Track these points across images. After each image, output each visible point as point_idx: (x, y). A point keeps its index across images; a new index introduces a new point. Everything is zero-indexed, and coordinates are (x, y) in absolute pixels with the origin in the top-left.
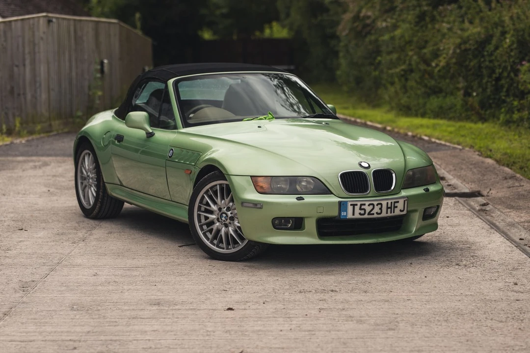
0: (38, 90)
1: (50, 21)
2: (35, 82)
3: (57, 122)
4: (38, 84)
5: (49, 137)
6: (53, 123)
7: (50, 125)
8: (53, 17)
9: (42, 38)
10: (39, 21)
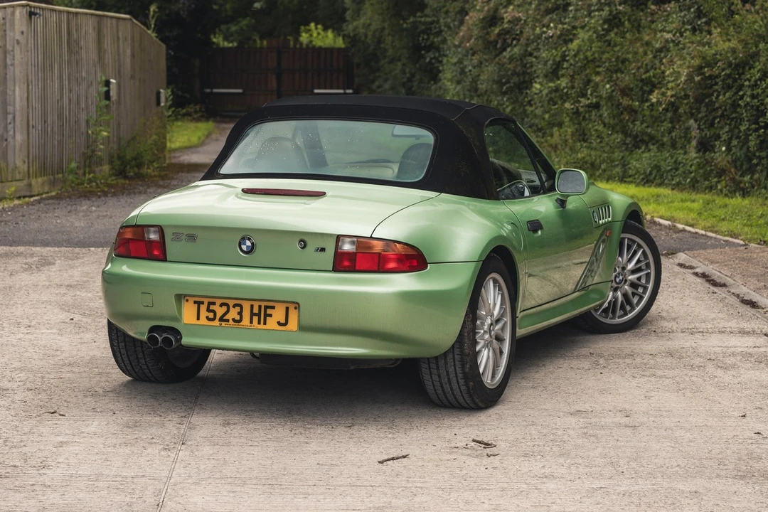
0: (10, 127)
1: (31, 14)
2: (6, 113)
3: (40, 180)
4: (10, 117)
5: (28, 204)
6: (33, 182)
7: (30, 185)
8: (37, 7)
9: (18, 42)
10: (13, 14)
